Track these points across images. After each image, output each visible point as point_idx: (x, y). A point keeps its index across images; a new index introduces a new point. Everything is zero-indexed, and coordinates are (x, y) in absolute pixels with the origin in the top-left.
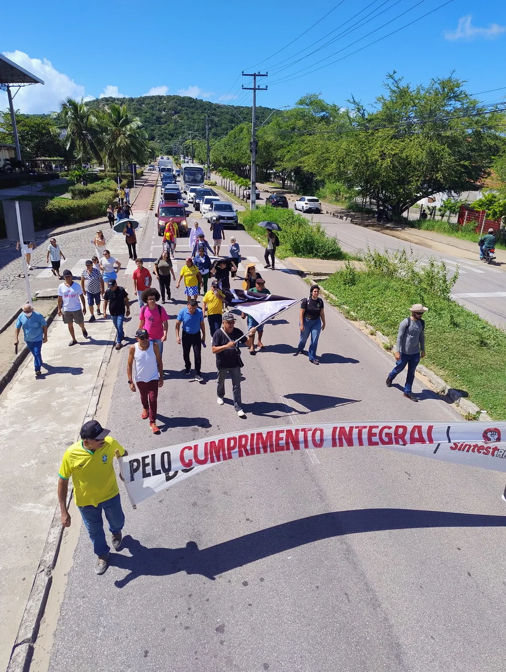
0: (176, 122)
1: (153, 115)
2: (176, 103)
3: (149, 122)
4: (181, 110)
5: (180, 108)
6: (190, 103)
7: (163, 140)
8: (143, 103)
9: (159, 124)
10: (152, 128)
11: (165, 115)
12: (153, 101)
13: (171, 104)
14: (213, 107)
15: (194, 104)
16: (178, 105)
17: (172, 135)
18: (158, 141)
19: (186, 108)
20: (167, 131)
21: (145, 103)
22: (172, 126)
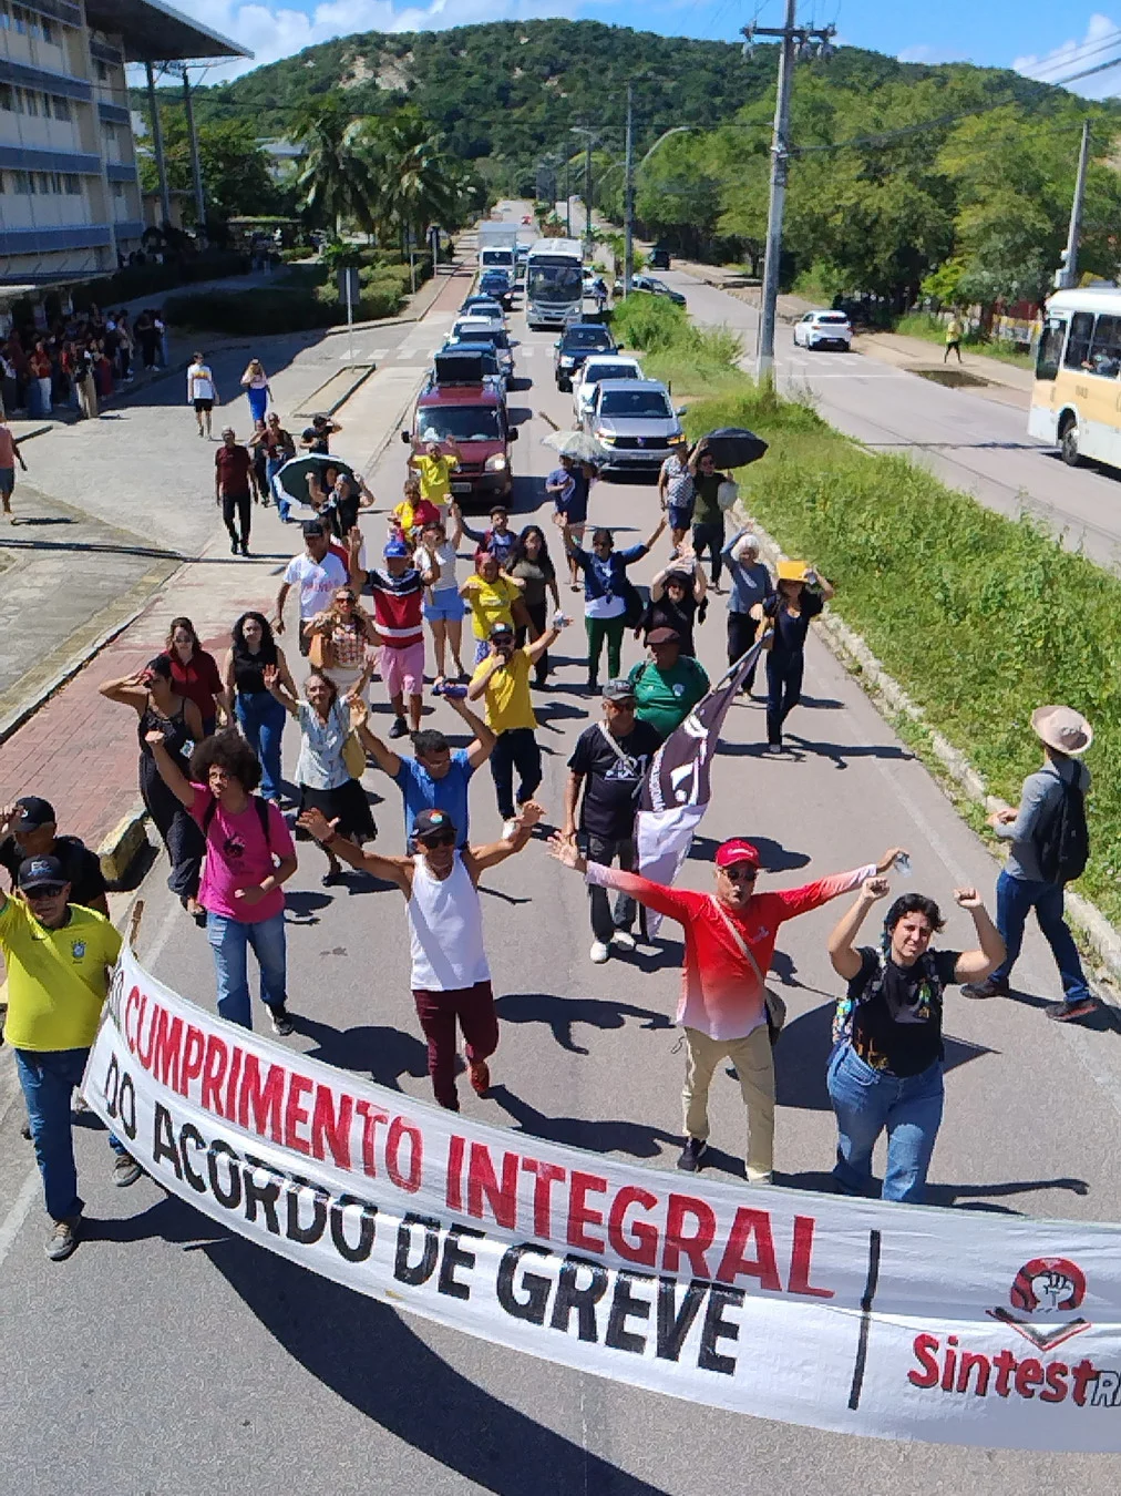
0: (553, 99)
1: (489, 81)
2: (556, 41)
3: (477, 102)
4: (568, 63)
5: (564, 55)
6: (596, 39)
7: (513, 154)
8: (462, 46)
9: (504, 106)
10: (484, 119)
11: (523, 80)
12: (491, 38)
13: (539, 48)
14: (661, 47)
15: (605, 42)
16: (562, 48)
17: (540, 139)
18: (502, 157)
19: (582, 55)
20: (526, 128)
21: (469, 45)
22: (540, 113)
